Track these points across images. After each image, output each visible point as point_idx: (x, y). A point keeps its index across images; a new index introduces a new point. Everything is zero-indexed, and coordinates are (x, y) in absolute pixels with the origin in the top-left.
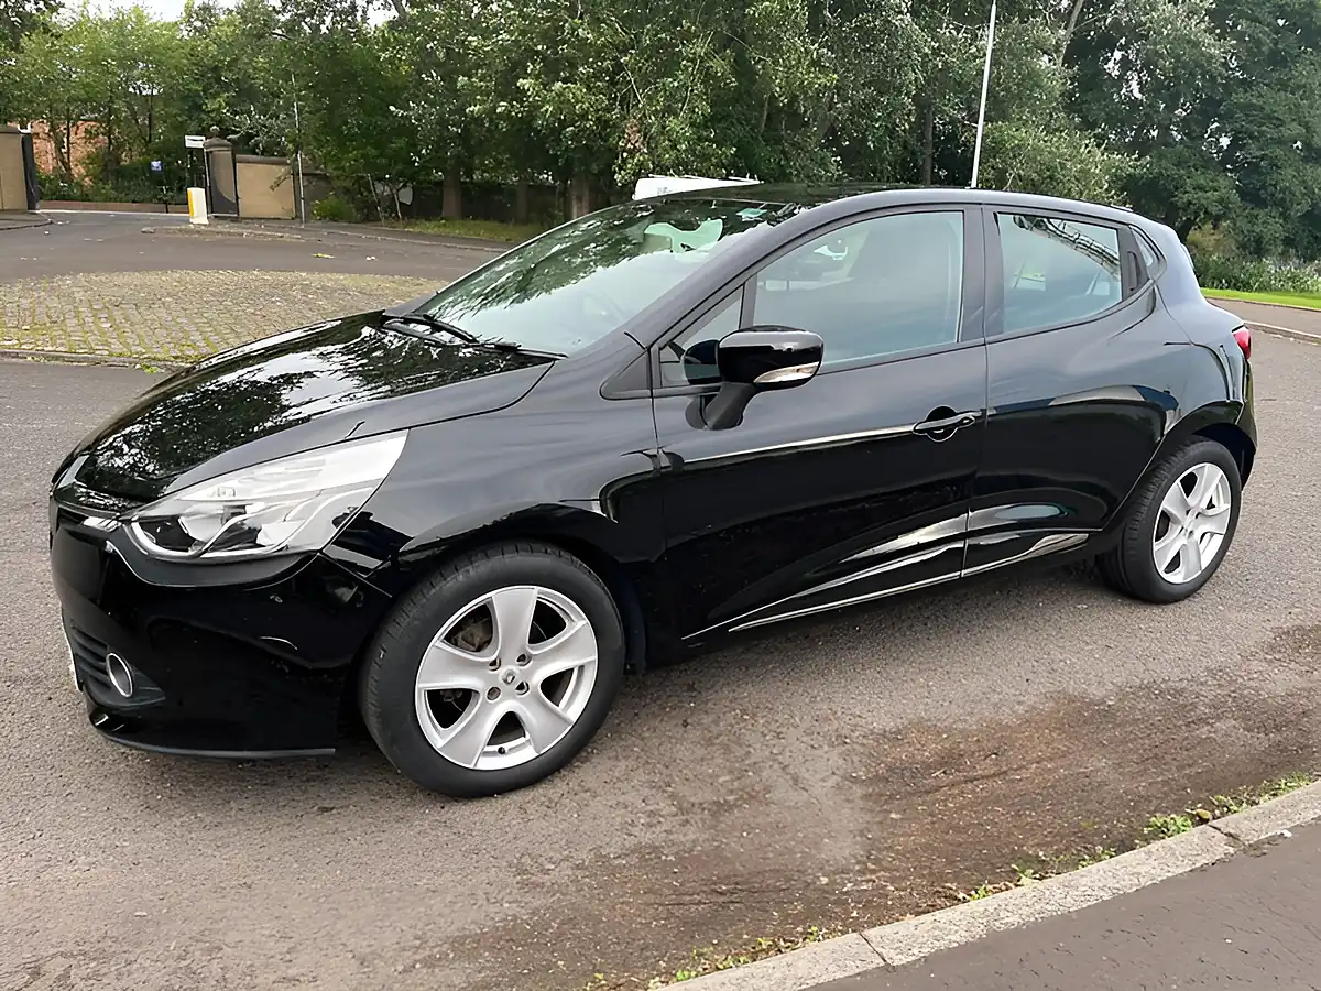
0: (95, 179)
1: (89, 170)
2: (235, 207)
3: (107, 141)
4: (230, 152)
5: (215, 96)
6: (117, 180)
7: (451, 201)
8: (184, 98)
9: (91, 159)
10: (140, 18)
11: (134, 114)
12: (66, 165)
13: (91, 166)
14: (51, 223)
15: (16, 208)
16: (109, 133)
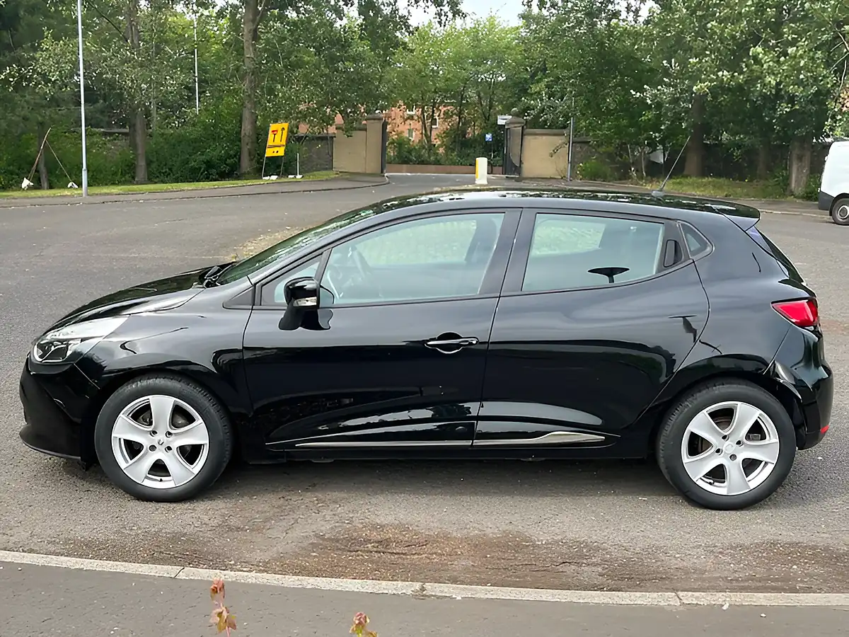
0: (447, 149)
1: (443, 142)
2: (518, 169)
3: (458, 120)
4: (521, 128)
5: (539, 81)
6: (461, 148)
7: (693, 162)
8: (516, 84)
9: (447, 133)
10: (492, 26)
11: (480, 98)
12: (429, 138)
13: (445, 140)
14: (389, 183)
15: (373, 172)
16: (460, 114)
